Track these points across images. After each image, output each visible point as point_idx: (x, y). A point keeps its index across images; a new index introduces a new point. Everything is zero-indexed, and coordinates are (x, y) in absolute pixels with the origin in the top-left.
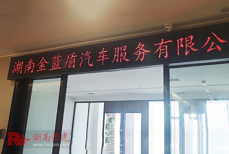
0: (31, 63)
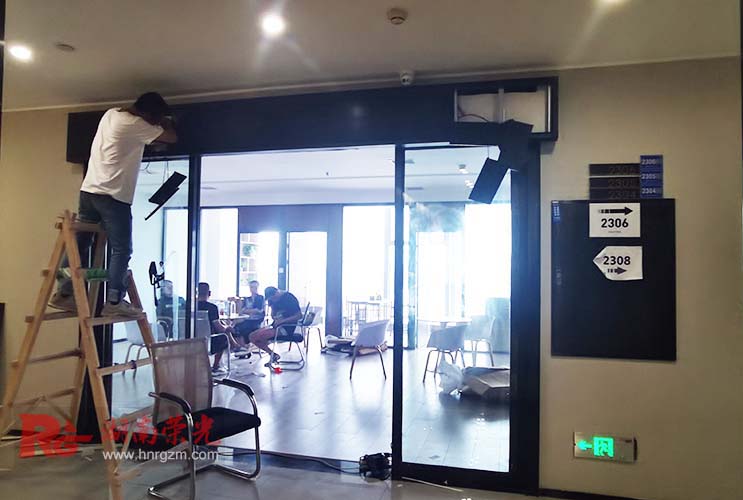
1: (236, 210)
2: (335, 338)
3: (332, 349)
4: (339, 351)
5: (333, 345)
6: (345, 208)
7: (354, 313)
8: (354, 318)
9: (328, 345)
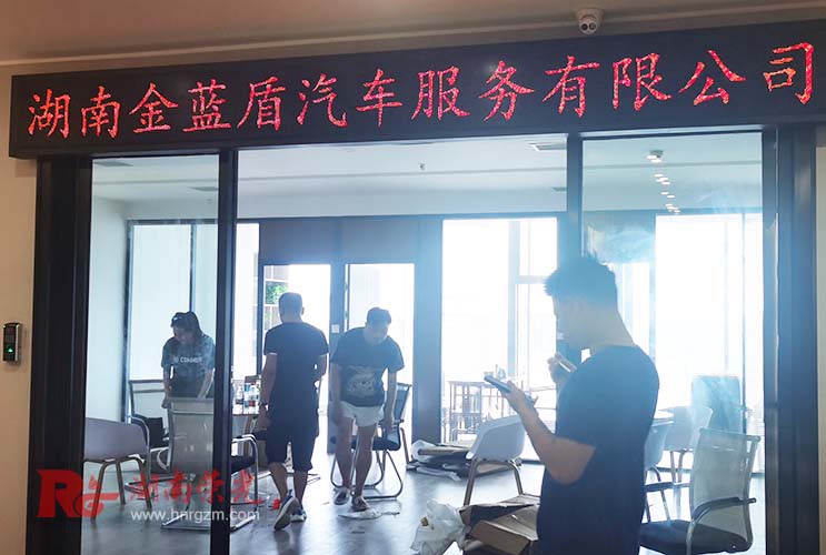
0: (103, 102)
1: (256, 226)
2: (428, 446)
3: (426, 465)
4: (440, 467)
5: (426, 458)
6: (447, 224)
7: (459, 400)
8: (459, 410)
9: (416, 457)
